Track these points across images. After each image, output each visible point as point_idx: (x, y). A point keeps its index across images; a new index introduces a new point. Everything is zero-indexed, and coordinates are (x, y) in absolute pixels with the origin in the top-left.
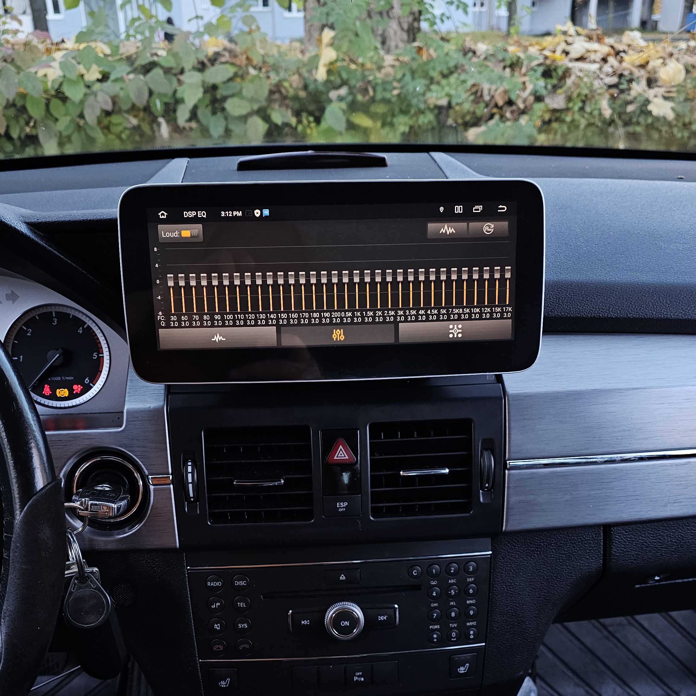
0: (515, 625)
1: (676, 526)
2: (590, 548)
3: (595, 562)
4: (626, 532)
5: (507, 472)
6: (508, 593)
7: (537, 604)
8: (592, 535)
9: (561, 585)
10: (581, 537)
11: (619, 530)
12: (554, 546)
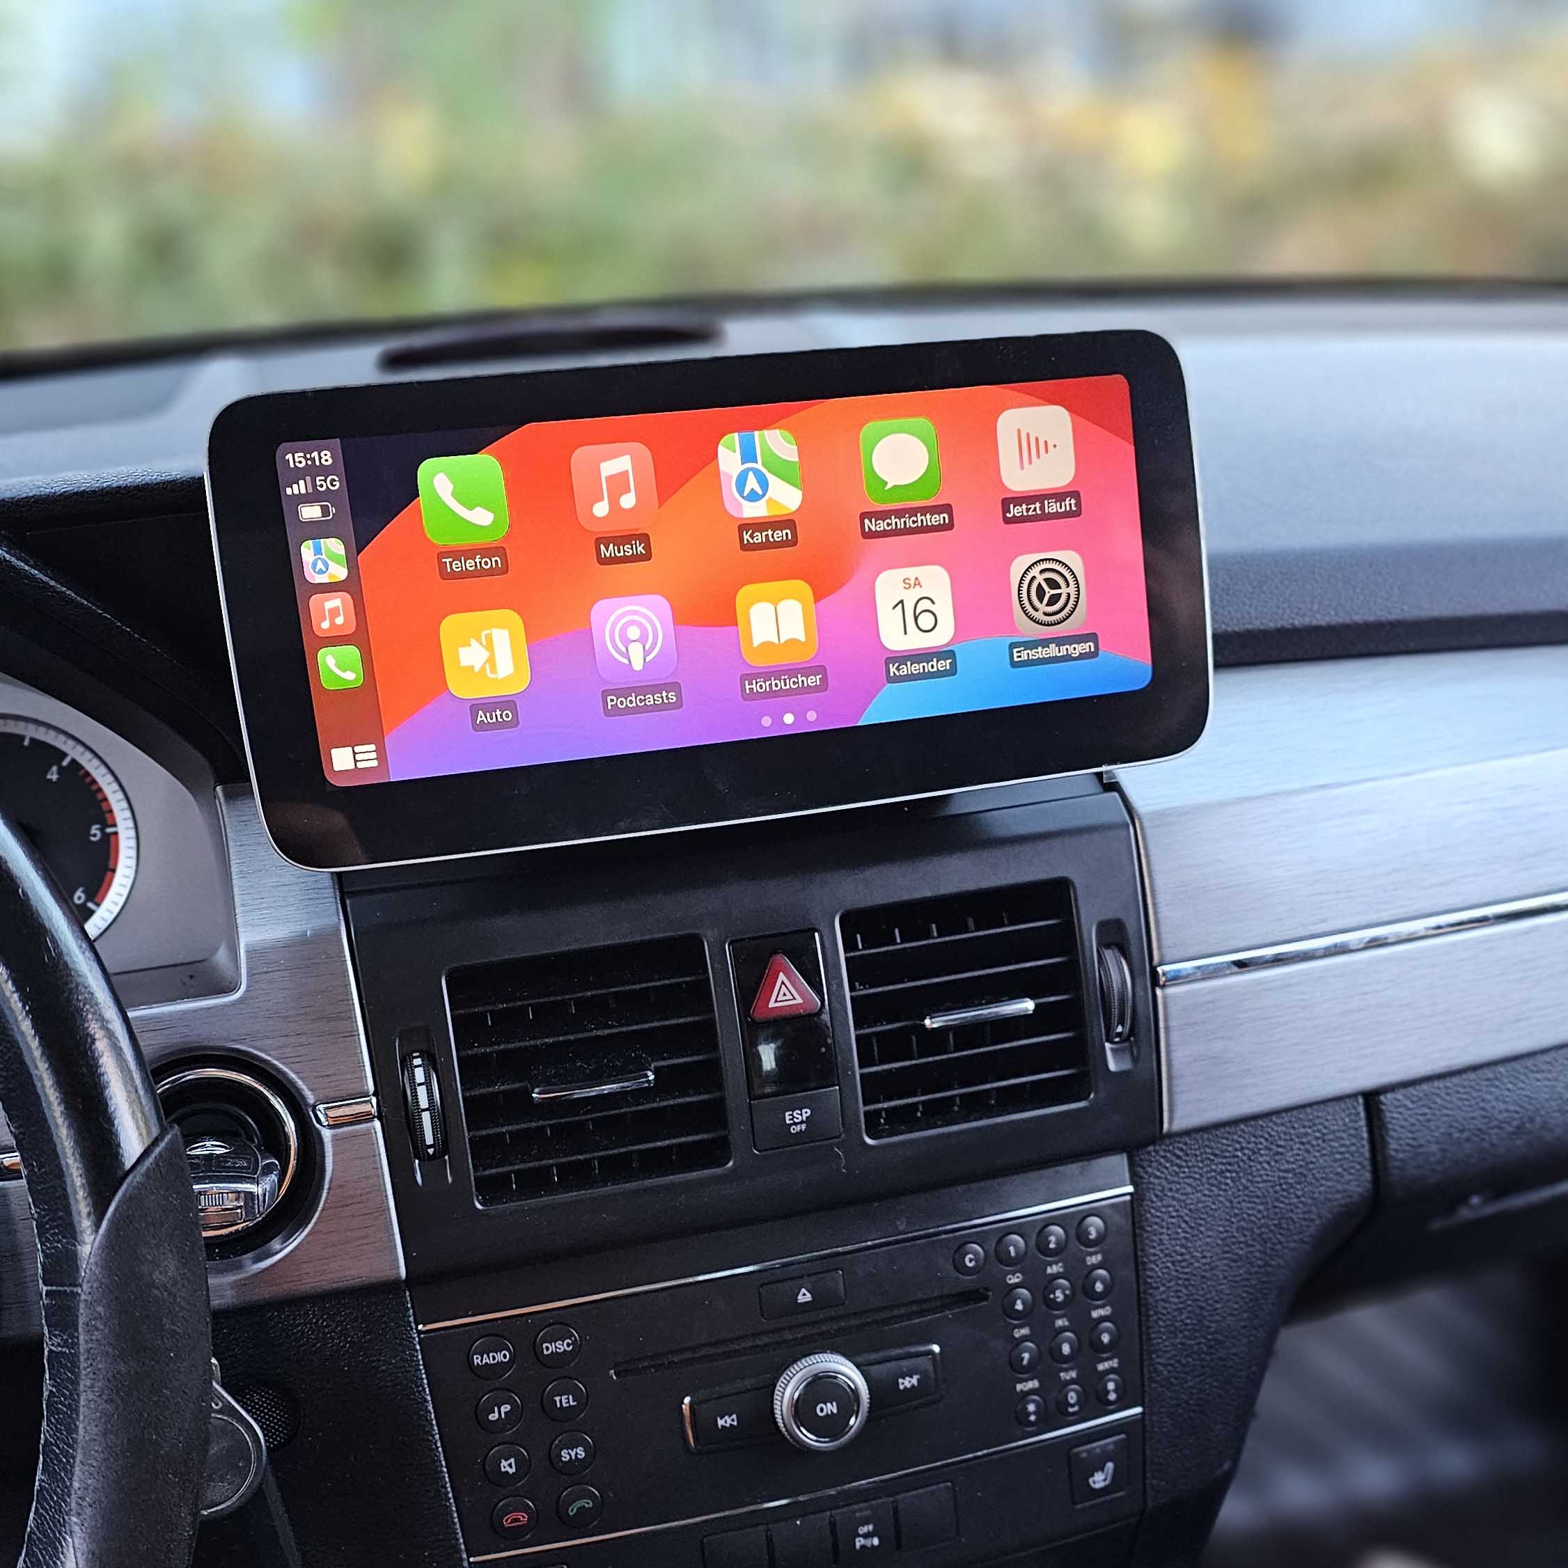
0: (1204, 1353)
1: (1513, 1076)
2: (1341, 1150)
3: (1355, 1180)
4: (1413, 1102)
5: (1159, 992)
6: (1180, 1279)
7: (1244, 1295)
8: (1342, 1119)
9: (1291, 1244)
10: (1320, 1127)
11: (1398, 1100)
12: (1266, 1155)
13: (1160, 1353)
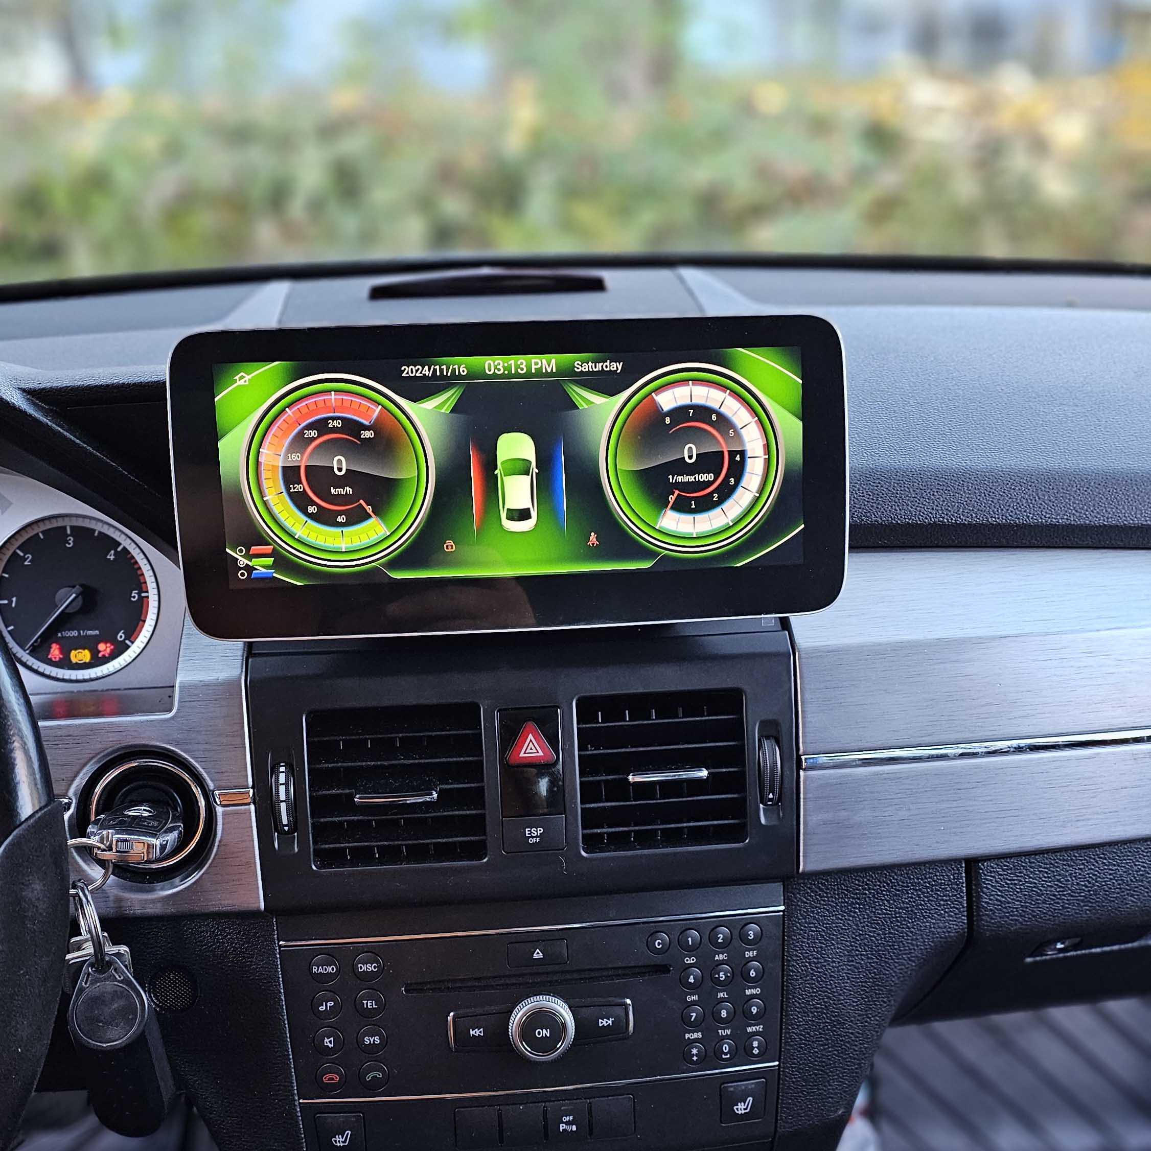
0: (828, 1029)
1: (1085, 860)
2: (945, 898)
3: (955, 921)
4: (1003, 870)
5: (802, 773)
6: (815, 976)
7: (862, 993)
8: (947, 875)
10: (931, 880)
11: (992, 867)
12: (887, 895)
13: (795, 1026)
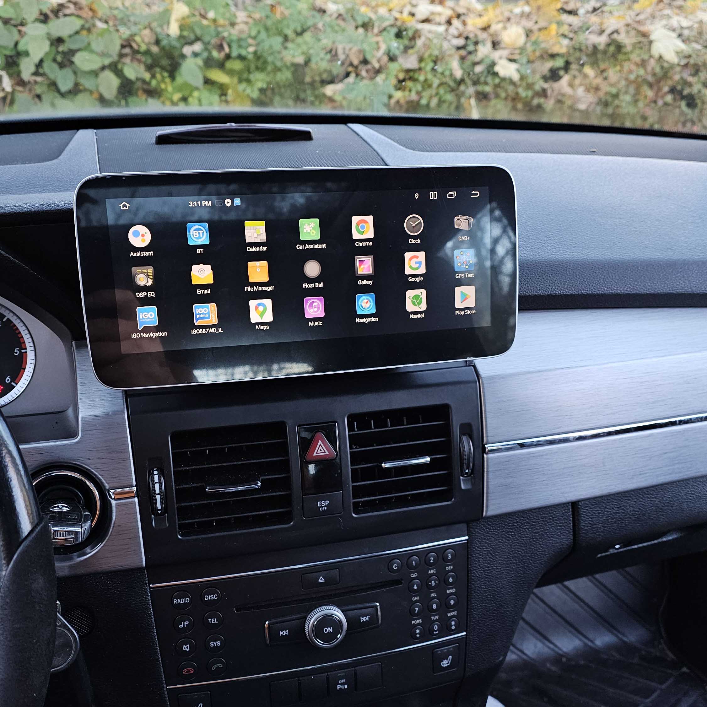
0: (494, 610)
2: (560, 524)
3: (566, 538)
4: (593, 505)
5: (485, 456)
6: (487, 578)
7: (514, 586)
8: (561, 511)
9: (536, 565)
10: (552, 514)
11: (587, 504)
13: (476, 610)
